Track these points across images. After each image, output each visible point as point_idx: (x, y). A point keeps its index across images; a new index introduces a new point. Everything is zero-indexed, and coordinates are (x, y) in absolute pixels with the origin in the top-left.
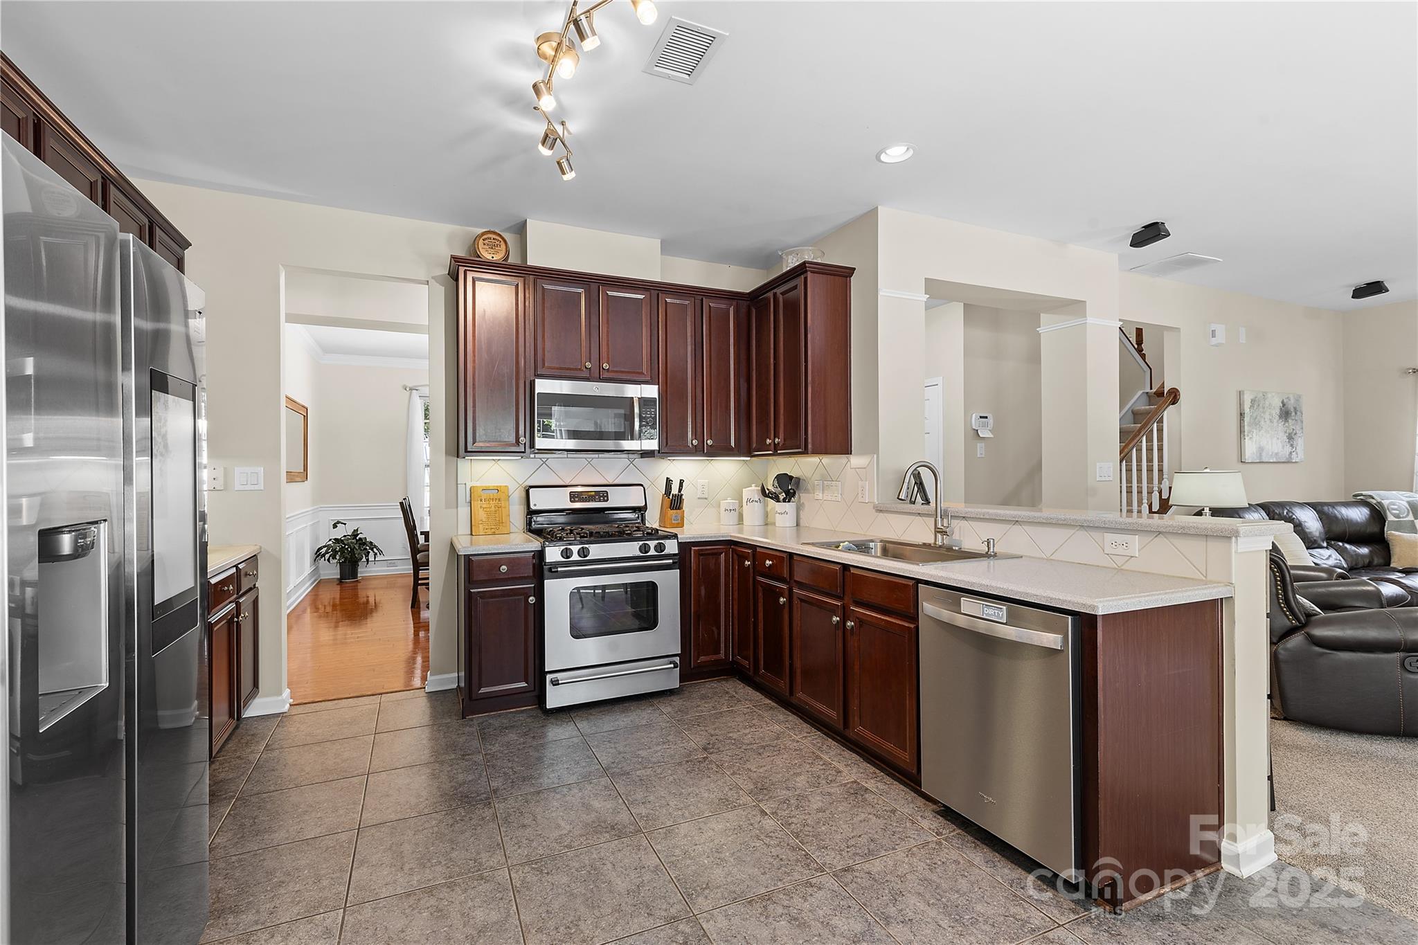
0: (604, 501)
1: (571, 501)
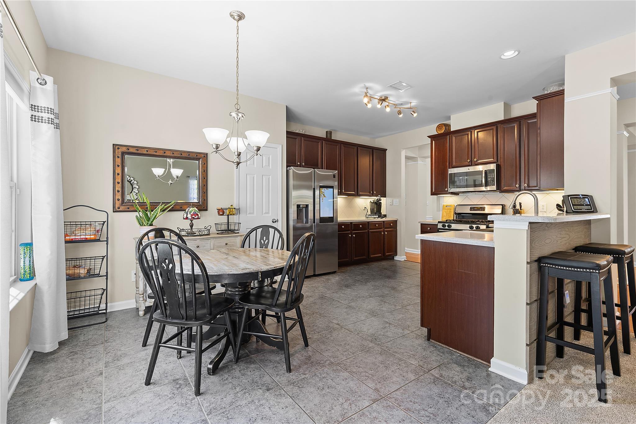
0: (483, 211)
1: (470, 210)
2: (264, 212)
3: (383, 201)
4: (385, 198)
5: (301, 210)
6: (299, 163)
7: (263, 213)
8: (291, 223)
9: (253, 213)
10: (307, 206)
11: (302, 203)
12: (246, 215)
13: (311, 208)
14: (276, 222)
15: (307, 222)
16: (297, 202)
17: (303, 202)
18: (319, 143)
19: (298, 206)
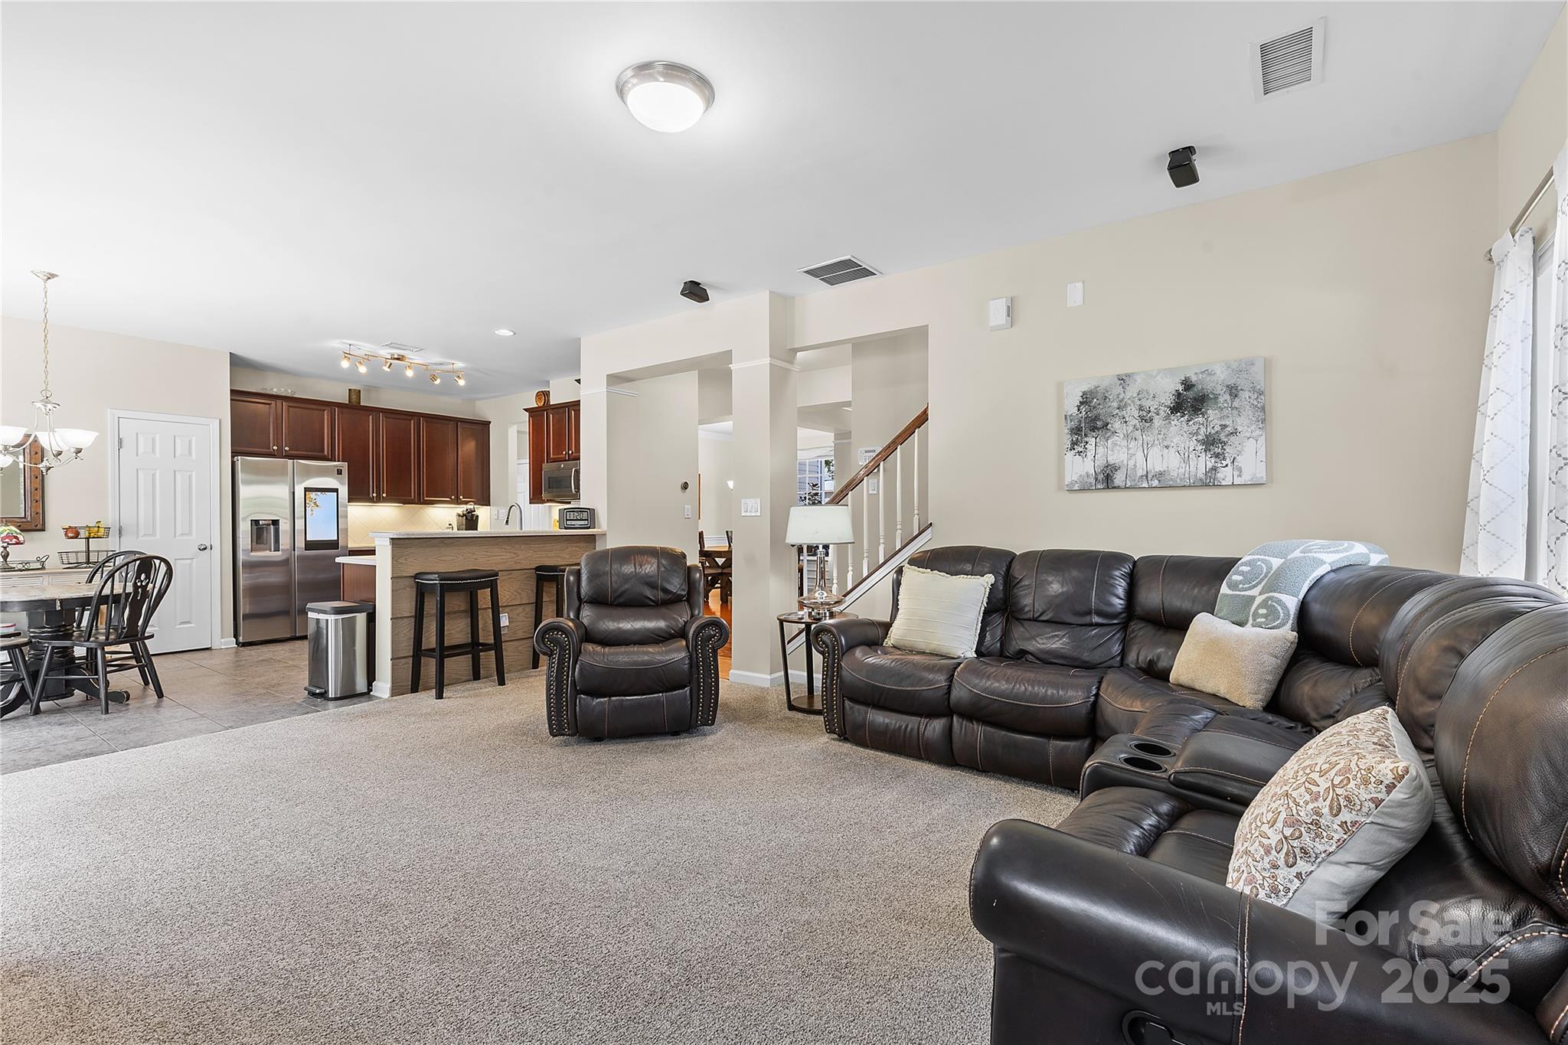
2: (179, 532)
3: (482, 512)
4: (489, 507)
5: (262, 531)
6: (275, 448)
7: (177, 535)
8: (241, 557)
9: (154, 534)
10: (275, 523)
11: (264, 517)
12: (138, 538)
13: (285, 526)
14: (205, 549)
15: (277, 549)
16: (252, 514)
17: (270, 514)
18: (326, 412)
19: (255, 522)
